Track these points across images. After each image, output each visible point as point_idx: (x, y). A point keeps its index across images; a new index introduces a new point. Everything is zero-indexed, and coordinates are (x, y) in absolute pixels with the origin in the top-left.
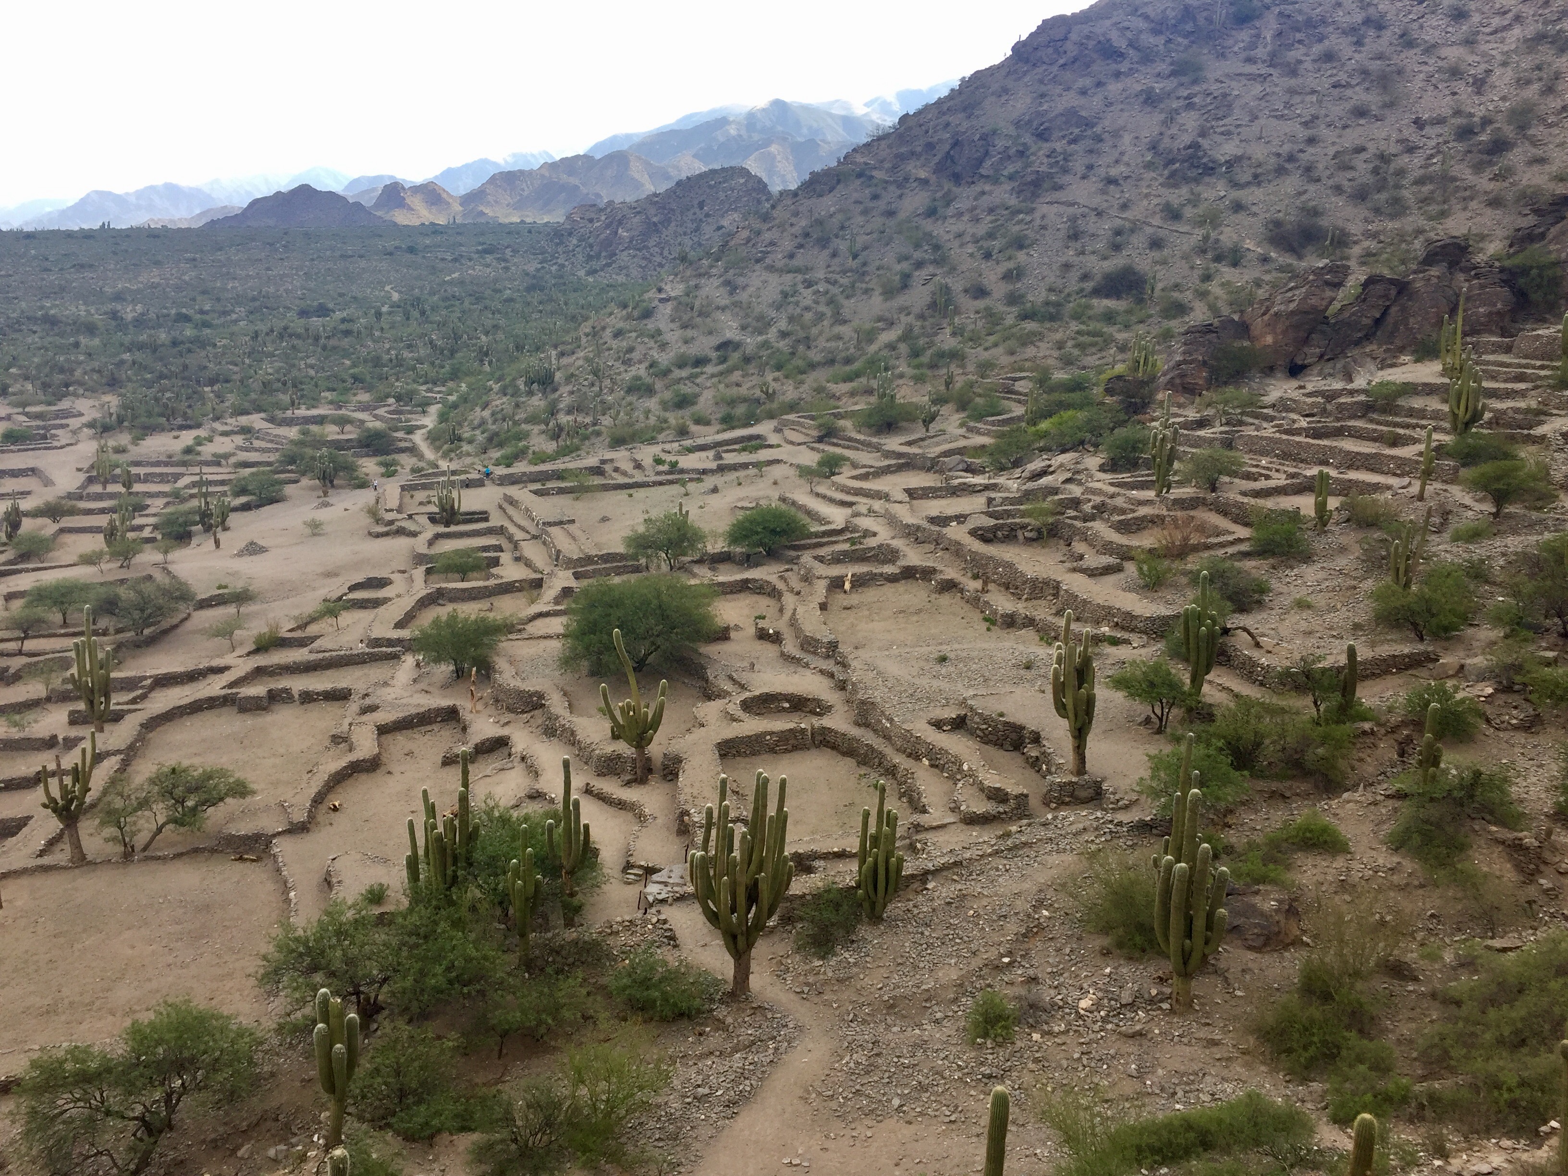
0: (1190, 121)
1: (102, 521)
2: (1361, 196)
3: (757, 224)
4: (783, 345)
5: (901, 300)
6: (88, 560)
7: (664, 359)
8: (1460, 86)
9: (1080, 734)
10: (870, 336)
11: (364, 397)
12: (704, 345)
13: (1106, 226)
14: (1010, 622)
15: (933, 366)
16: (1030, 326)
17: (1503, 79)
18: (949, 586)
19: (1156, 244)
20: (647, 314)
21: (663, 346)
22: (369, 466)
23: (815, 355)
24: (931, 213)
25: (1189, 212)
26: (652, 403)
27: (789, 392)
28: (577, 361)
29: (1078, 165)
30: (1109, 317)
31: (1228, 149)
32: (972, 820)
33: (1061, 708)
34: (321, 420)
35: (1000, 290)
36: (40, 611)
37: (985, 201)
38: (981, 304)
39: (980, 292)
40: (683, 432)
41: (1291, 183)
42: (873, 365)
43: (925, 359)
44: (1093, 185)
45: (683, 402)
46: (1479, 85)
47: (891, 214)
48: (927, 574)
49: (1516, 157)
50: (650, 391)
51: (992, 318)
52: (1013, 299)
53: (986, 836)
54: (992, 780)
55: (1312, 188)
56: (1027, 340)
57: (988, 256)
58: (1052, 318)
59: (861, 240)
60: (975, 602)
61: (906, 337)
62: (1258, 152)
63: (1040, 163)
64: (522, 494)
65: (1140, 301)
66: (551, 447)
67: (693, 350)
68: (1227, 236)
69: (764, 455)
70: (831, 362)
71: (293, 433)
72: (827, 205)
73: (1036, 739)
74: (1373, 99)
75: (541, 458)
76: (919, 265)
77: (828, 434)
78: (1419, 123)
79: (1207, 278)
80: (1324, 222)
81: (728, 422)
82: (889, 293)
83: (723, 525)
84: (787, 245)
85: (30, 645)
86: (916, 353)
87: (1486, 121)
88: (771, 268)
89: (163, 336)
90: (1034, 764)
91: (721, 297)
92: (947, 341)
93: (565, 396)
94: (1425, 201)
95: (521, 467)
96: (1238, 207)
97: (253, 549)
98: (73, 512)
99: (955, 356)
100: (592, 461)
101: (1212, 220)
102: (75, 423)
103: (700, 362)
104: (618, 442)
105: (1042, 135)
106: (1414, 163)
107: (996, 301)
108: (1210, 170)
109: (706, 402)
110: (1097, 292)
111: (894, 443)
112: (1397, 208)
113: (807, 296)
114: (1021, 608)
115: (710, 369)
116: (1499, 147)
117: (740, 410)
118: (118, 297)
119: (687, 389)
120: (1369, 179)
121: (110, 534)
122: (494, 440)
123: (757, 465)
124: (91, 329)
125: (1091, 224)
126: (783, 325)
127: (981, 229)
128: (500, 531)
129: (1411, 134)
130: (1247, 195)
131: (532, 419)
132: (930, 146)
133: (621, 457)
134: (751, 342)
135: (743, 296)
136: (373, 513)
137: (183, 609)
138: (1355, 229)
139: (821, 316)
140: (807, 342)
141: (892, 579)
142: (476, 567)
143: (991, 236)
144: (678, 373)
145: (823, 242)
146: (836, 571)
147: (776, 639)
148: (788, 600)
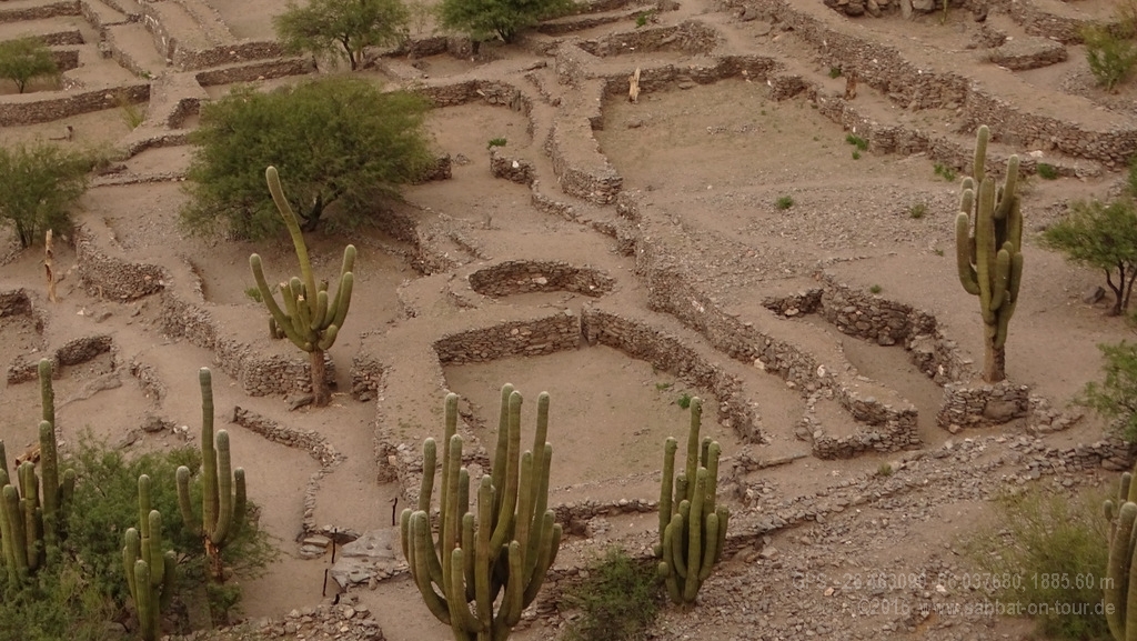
9: (998, 317)
14: (890, 144)
18: (794, 88)
32: (832, 453)
33: (969, 278)
48: (760, 68)
54: (860, 390)
60: (834, 112)
73: (930, 327)
90: (926, 365)
114: (906, 122)
141: (706, 79)
142: (43, 69)
146: (616, 66)
147: (523, 177)
148: (541, 112)
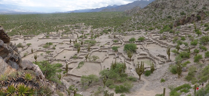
0: (174, 4)
1: (91, 35)
2: (186, 11)
3: (140, 11)
4: (142, 22)
5: (152, 18)
6: (89, 38)
7: (132, 24)
8: (193, 2)
9: (169, 56)
10: (149, 22)
11: (109, 26)
12: (136, 22)
13: (168, 12)
14: (162, 47)
15: (155, 24)
16: (163, 21)
17: (195, 2)
18: (157, 44)
19: (172, 14)
20: (131, 20)
21: (132, 23)
22: (109, 32)
23: (145, 23)
24: (154, 11)
25: (174, 11)
26: (131, 28)
27: (143, 27)
28: (125, 24)
29: (166, 7)
30: (169, 20)
31: (177, 6)
32: (160, 64)
33: (167, 54)
34: (106, 28)
35: (160, 18)
36: (86, 42)
37: (159, 10)
38: (158, 19)
39: (159, 18)
40: (134, 30)
41: (182, 9)
42: (150, 24)
43: (154, 24)
44: (167, 9)
45: (134, 28)
46: (194, 2)
47: (151, 11)
48: (155, 43)
49: (197, 8)
50: (131, 27)
51: (160, 20)
52: (161, 18)
53: (161, 65)
54: (162, 60)
55: (183, 10)
56: (162, 22)
57: (159, 15)
58: (165, 20)
59: (149, 13)
60: (159, 45)
61: (153, 22)
62: (179, 7)
63: (163, 7)
64: (121, 35)
65: (171, 19)
66: (123, 31)
67: (135, 23)
68: (177, 13)
69: (141, 32)
70: (146, 24)
71: (104, 29)
72: (146, 10)
73: (165, 57)
74: (187, 3)
75: (122, 32)
76: (153, 15)
77: (146, 31)
78: (190, 5)
79: (176, 17)
80: (184, 12)
81: (138, 29)
82: (151, 18)
83: (137, 39)
84: (143, 13)
85: (85, 45)
86: (153, 23)
87: (195, 5)
88: (141, 15)
89: (96, 21)
90: (165, 59)
91: (137, 18)
92: (156, 22)
93: (124, 27)
94: (191, 11)
95: (120, 33)
96: (178, 11)
97: (101, 39)
98: (89, 35)
99: (157, 23)
100: (126, 33)
101: (176, 12)
102: (90, 28)
103: (135, 24)
104: (128, 31)
105: (163, 4)
106: (190, 8)
107: (160, 19)
108: (176, 8)
109: (136, 28)
110: (168, 18)
111: (152, 31)
112: (189, 12)
113: (144, 18)
114: (163, 46)
115: (136, 25)
116: (195, 7)
117: (139, 28)
118: (93, 18)
119: (134, 26)
120: (187, 9)
121: (91, 36)
122: (119, 31)
123: (140, 33)
124: (91, 20)
125: (167, 12)
126: (142, 21)
127: (158, 12)
128: (119, 39)
129: (189, 6)
130: (179, 10)
131: (122, 29)
132: (154, 5)
133: (128, 32)
134: (140, 22)
135: (139, 18)
136: (109, 36)
137: (96, 43)
138: (186, 13)
139: (146, 20)
140: (144, 22)
141: (152, 43)
142: (117, 42)
143: (159, 13)
144: (134, 25)
145: (146, 13)
146: (147, 43)
147: (142, 49)
148: (143, 45)
